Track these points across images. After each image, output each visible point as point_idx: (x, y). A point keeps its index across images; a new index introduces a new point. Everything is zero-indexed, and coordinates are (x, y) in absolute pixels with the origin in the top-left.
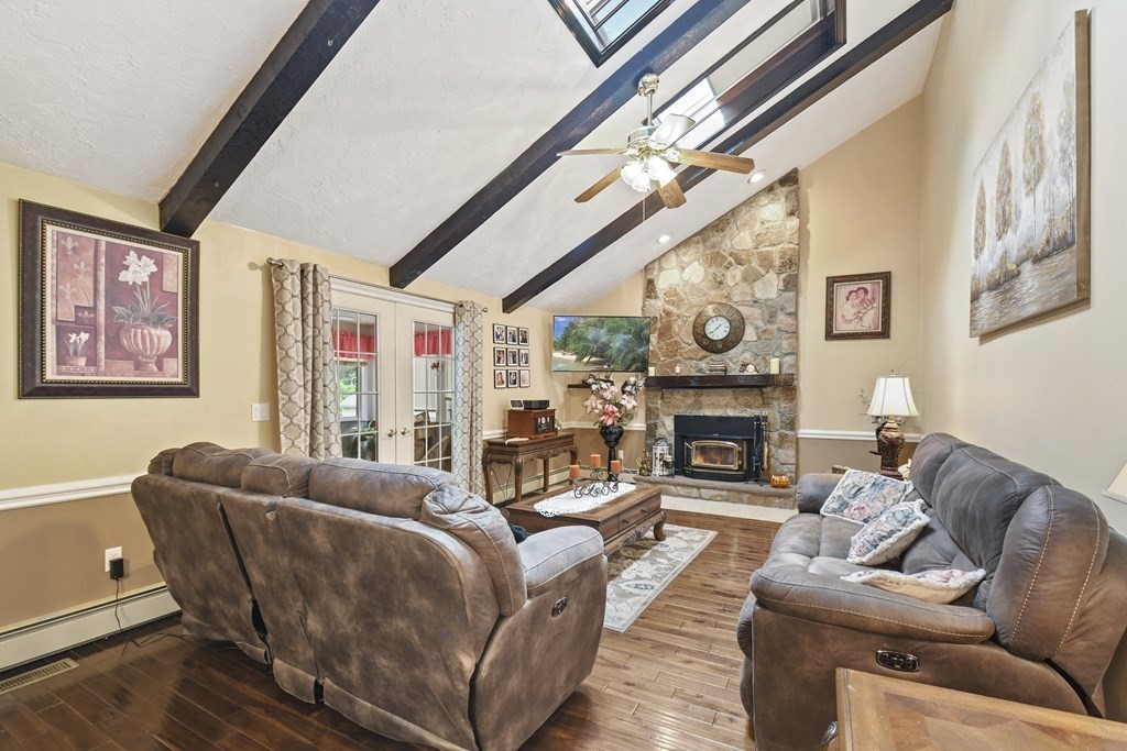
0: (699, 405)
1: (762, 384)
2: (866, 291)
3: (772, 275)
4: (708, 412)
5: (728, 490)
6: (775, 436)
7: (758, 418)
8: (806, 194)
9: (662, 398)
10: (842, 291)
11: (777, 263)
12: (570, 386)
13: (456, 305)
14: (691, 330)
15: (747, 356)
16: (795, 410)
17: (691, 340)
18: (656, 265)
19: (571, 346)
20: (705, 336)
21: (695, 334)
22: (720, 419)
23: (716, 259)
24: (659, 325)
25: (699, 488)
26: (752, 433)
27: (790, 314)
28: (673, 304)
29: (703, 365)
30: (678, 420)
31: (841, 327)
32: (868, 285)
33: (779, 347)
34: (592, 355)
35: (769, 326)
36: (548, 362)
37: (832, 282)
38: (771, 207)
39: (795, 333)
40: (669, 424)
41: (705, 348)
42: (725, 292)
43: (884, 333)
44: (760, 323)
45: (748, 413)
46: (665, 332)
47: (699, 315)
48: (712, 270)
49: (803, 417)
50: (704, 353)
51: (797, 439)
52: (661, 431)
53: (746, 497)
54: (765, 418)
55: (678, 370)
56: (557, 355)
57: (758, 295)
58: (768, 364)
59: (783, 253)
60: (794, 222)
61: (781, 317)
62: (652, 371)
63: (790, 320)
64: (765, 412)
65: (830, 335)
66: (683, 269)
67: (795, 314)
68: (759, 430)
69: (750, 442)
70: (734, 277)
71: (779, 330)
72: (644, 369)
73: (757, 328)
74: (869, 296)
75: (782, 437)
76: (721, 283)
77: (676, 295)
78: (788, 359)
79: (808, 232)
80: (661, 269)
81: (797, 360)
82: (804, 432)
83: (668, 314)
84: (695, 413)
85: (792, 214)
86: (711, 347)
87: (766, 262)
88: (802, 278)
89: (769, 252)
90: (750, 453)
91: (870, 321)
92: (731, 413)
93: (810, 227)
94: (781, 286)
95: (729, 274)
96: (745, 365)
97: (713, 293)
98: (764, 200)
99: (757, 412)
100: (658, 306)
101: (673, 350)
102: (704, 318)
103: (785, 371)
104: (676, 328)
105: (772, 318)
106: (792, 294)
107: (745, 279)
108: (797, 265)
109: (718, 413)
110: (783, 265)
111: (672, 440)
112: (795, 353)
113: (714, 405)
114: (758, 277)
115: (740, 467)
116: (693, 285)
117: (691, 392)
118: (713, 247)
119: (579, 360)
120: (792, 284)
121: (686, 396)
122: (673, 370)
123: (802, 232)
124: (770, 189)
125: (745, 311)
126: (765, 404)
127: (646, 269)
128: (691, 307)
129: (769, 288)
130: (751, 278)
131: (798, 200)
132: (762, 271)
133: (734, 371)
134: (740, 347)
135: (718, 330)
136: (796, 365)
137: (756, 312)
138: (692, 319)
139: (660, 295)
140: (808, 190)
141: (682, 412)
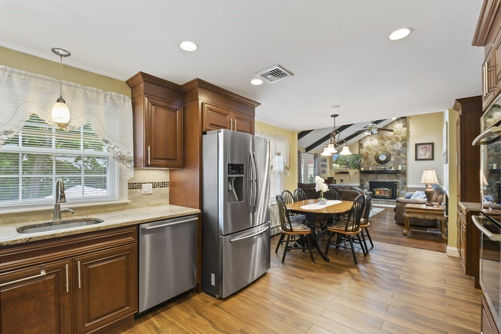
0: (377, 178)
1: (396, 172)
2: (427, 147)
3: (399, 143)
4: (380, 180)
5: (387, 201)
6: (400, 187)
7: (395, 182)
8: (409, 121)
9: (365, 176)
10: (420, 148)
11: (400, 140)
12: (336, 173)
13: (315, 154)
14: (374, 157)
15: (391, 165)
16: (406, 180)
17: (374, 160)
18: (363, 140)
19: (338, 163)
20: (379, 159)
21: (375, 158)
22: (383, 182)
23: (382, 138)
24: (364, 156)
25: (377, 201)
26: (393, 186)
27: (404, 154)
28: (368, 150)
29: (378, 167)
30: (370, 183)
31: (420, 157)
32: (427, 146)
33: (401, 162)
34: (344, 165)
35: (398, 157)
36: (331, 167)
37: (417, 145)
38: (398, 124)
39: (406, 159)
40: (368, 184)
41: (378, 163)
42: (385, 147)
43: (432, 159)
44: (396, 156)
45: (392, 181)
46: (366, 158)
47: (377, 154)
48: (380, 141)
49: (409, 182)
50: (378, 164)
51: (407, 188)
52: (365, 186)
53: (392, 203)
54: (397, 182)
55: (370, 169)
56: (334, 165)
57: (395, 148)
58: (398, 167)
59: (402, 137)
60: (405, 129)
61: (402, 154)
62: (362, 169)
63: (404, 155)
64: (397, 181)
65: (416, 159)
66: (371, 140)
67: (406, 154)
68: (396, 185)
69: (393, 189)
70: (387, 143)
71: (401, 158)
72: (359, 168)
73: (394, 157)
74: (428, 149)
75: (402, 187)
76: (383, 145)
77: (369, 148)
78: (404, 166)
79: (409, 131)
80: (365, 141)
81: (407, 166)
82: (409, 186)
83: (367, 153)
84: (375, 181)
85: (404, 127)
86: (381, 162)
87: (397, 139)
88: (408, 143)
89: (398, 137)
90: (393, 191)
91: (428, 155)
92: (387, 181)
93: (410, 130)
94: (402, 146)
95: (386, 142)
96: (391, 168)
97: (381, 147)
98: (396, 123)
99: (395, 180)
100: (363, 151)
101: (369, 164)
102: (378, 155)
103: (404, 169)
104: (369, 157)
105: (399, 154)
106: (405, 148)
107: (391, 144)
108: (406, 140)
109: (383, 181)
110: (402, 140)
111: (369, 188)
112: (406, 164)
113: (381, 178)
114: (395, 143)
115: (390, 196)
116: (375, 145)
117: (374, 175)
118: (381, 135)
119: (341, 166)
120: (405, 146)
121: (373, 176)
122: (369, 169)
123: (408, 132)
124: (398, 120)
125: (391, 152)
126: (397, 178)
127: (360, 141)
128: (374, 151)
129: (398, 146)
130: (392, 143)
131: (406, 123)
132: (396, 142)
133: (388, 169)
134: (389, 162)
135: (383, 158)
136: (406, 168)
137: (394, 153)
138: (375, 154)
139: (364, 148)
140: (410, 120)
141: (372, 180)
